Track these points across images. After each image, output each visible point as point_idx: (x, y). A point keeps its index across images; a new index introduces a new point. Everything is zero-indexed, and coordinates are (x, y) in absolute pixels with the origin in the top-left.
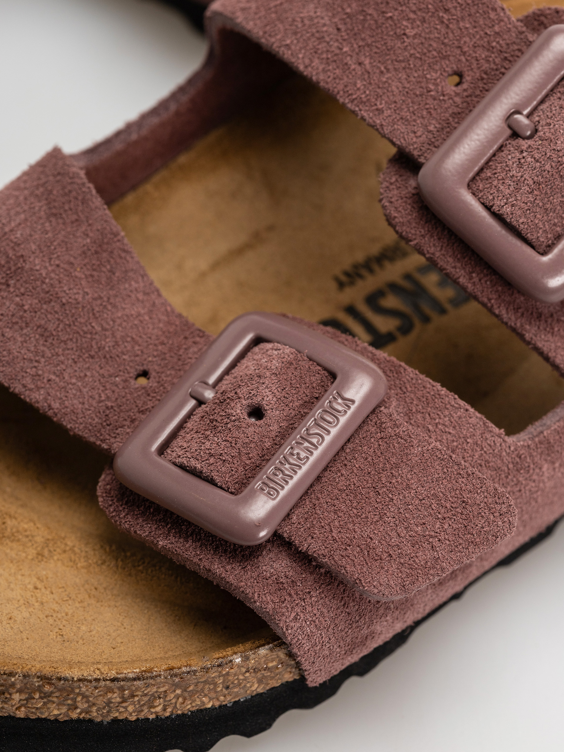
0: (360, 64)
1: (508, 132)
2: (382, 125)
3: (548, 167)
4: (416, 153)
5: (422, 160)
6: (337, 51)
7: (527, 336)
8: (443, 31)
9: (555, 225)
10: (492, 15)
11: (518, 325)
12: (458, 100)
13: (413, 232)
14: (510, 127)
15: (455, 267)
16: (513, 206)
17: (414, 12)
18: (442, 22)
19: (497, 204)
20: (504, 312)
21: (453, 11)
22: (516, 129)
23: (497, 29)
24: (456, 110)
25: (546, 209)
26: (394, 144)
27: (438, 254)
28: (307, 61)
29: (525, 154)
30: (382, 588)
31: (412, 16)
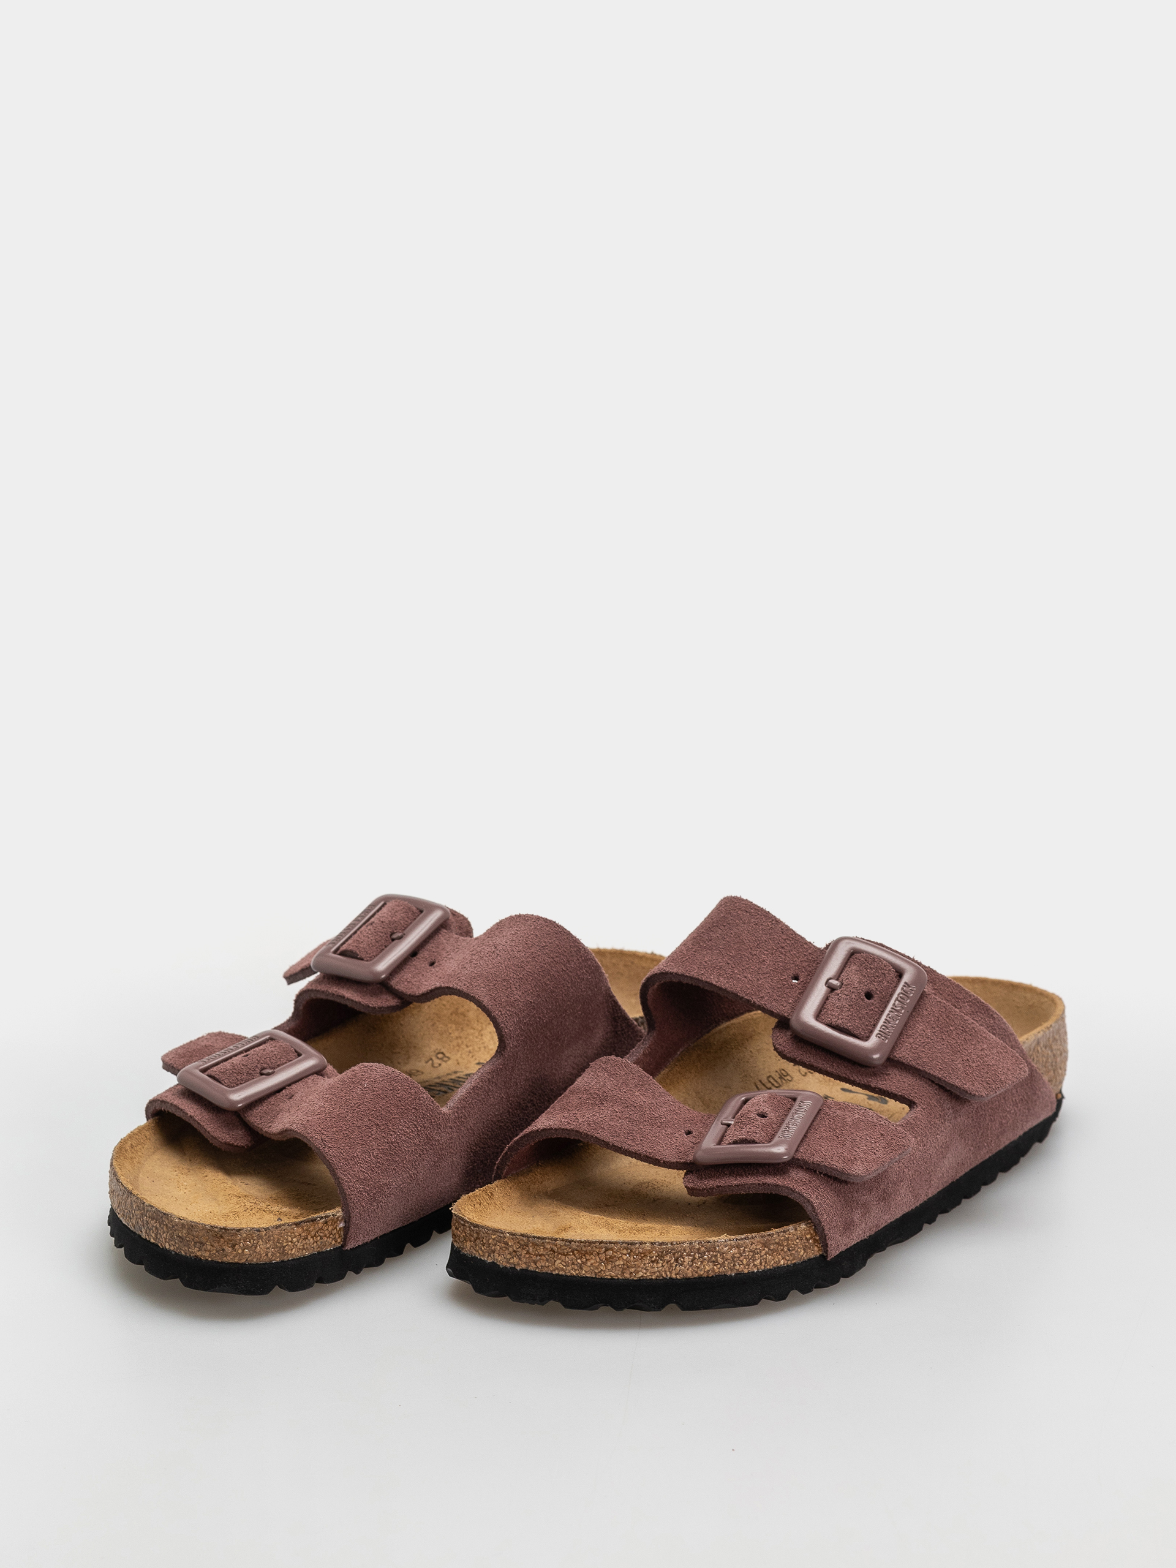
0: (745, 977)
1: (829, 990)
2: (765, 1004)
3: (853, 996)
4: (786, 1014)
5: (790, 1017)
6: (731, 973)
7: (873, 1085)
8: (783, 957)
9: (867, 1025)
10: (805, 946)
11: (866, 1081)
12: (799, 986)
13: (796, 1054)
14: (828, 987)
15: (823, 1064)
16: (842, 1019)
17: (767, 951)
18: (782, 953)
19: (834, 1021)
20: (856, 1077)
21: (786, 948)
22: (832, 987)
23: (809, 951)
24: (800, 991)
25: (860, 1017)
26: (771, 1013)
27: (812, 1061)
28: (716, 980)
29: (840, 995)
30: (856, 1171)
31: (765, 952)
